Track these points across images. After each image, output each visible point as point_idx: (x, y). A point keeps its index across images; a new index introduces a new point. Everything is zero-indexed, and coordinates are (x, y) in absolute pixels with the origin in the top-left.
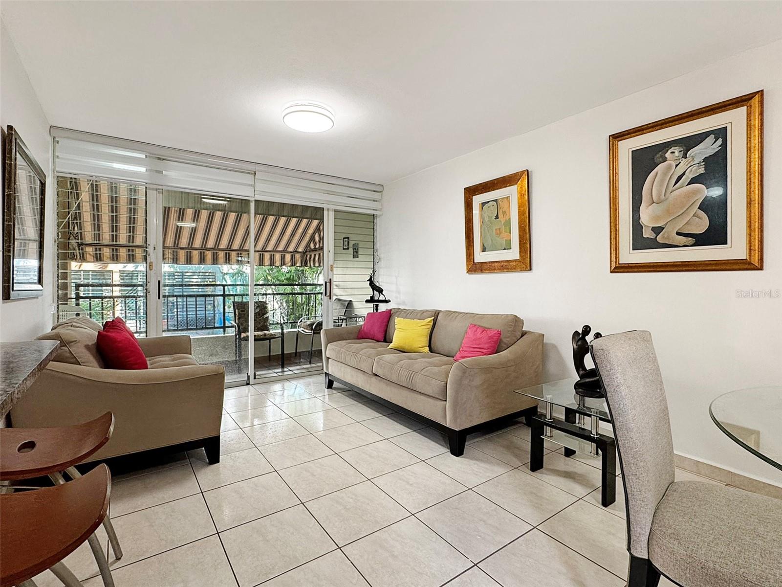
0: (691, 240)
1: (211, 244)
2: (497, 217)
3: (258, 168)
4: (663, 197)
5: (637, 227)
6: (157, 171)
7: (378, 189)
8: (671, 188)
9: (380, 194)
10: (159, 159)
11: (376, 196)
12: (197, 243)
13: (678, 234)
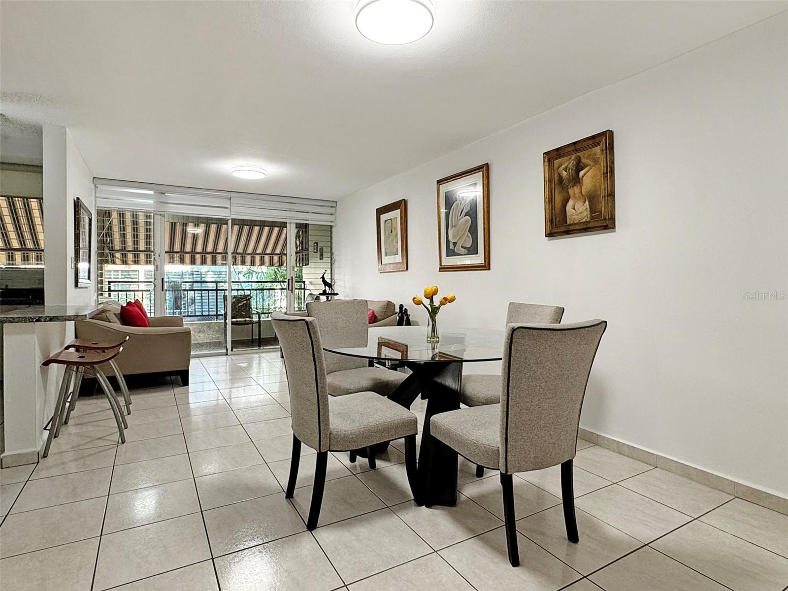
0: (465, 251)
1: (210, 248)
2: (392, 232)
3: (233, 194)
4: (456, 223)
5: (448, 241)
6: (161, 202)
7: (333, 204)
8: (459, 218)
9: (334, 208)
10: (162, 193)
11: (332, 211)
12: (199, 248)
13: (462, 247)
